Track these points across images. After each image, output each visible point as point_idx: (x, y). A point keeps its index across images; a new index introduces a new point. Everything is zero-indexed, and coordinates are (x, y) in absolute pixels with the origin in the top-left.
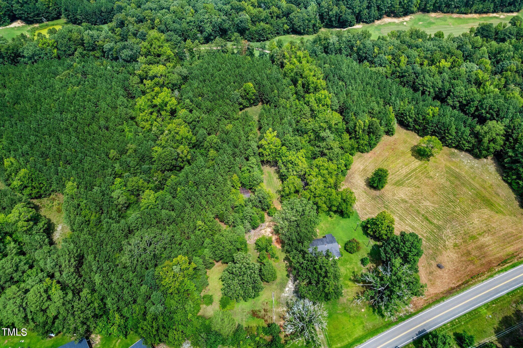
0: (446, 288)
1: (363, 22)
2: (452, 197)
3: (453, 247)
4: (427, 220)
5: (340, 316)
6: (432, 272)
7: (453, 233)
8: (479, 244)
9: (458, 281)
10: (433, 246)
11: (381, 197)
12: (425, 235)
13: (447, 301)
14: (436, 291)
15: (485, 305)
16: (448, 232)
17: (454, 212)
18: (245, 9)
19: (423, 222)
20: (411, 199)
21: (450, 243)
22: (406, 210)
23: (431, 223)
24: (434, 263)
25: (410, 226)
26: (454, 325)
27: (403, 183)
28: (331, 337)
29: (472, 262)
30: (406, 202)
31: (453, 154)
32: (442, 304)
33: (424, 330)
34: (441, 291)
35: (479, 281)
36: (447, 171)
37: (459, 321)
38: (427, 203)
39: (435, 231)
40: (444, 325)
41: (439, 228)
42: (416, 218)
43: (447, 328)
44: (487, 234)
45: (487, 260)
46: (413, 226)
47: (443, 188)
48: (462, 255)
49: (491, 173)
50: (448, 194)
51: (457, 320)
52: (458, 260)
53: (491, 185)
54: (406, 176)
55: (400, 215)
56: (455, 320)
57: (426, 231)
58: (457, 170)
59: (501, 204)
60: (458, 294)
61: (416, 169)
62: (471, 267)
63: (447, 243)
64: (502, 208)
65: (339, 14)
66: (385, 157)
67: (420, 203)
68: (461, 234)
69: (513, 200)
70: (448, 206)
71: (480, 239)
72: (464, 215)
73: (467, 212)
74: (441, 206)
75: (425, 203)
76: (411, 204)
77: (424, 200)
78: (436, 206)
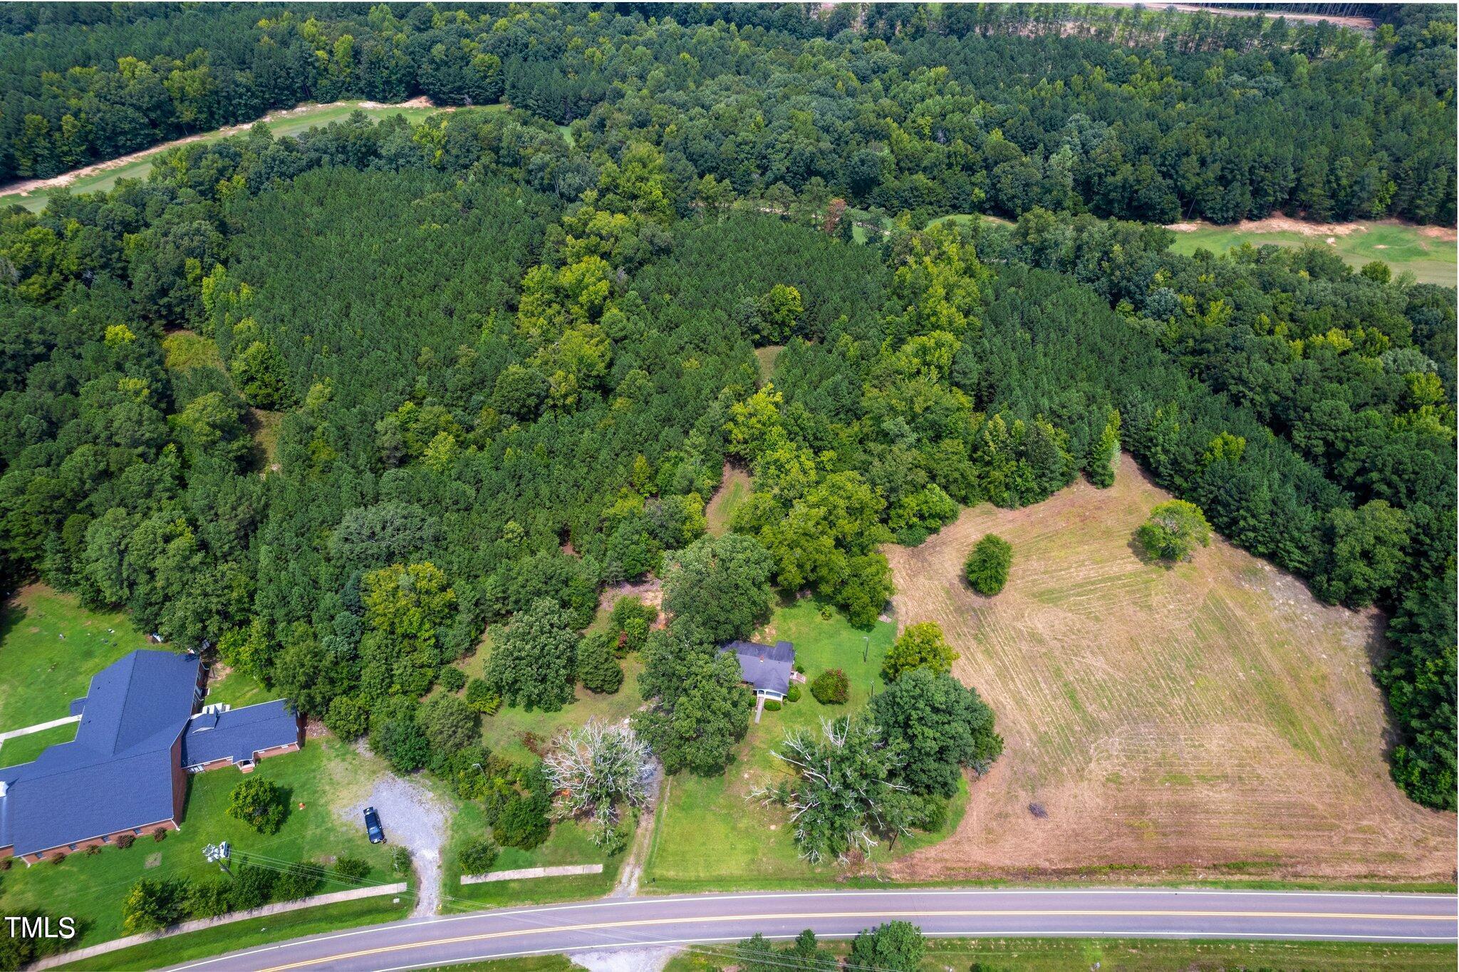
0: (1023, 862)
1: (1205, 219)
2: (1178, 668)
3: (1103, 780)
4: (1072, 698)
5: (710, 817)
6: (1007, 816)
7: (1124, 750)
8: (1186, 798)
9: (1067, 860)
10: (1047, 759)
11: (978, 614)
12: (1042, 729)
13: (1002, 892)
14: (991, 860)
15: (1107, 939)
16: (1115, 743)
17: (1161, 704)
18: (888, 137)
19: (1055, 699)
20: (1059, 640)
21: (1098, 770)
22: (1030, 659)
23: (1077, 707)
24: (1024, 798)
25: (1014, 697)
26: (990, 950)
27: (1059, 599)
28: (664, 850)
29: (1137, 833)
30: (1041, 641)
31: (1253, 573)
32: (988, 892)
34: (1001, 865)
35: (1128, 883)
36: (1205, 606)
37: (1007, 946)
38: (1099, 662)
39: (1077, 728)
40: (962, 939)
41: (1093, 726)
42: (1043, 685)
43: (964, 948)
44: (1225, 786)
45: (1184, 842)
46: (1022, 698)
47: (1168, 640)
48: (1116, 807)
49: (1344, 649)
50: (1174, 658)
51: (1002, 942)
52: (1097, 813)
53: (1324, 677)
54: (1079, 586)
55: (1004, 665)
56: (997, 939)
57: (1052, 721)
58: (1239, 613)
59: (1324, 732)
60: (1048, 887)
61: (1119, 578)
62: (1128, 842)
63: (1092, 765)
64: (1322, 740)
65: (1131, 186)
66: (1051, 529)
67: (1076, 655)
68: (1146, 758)
69: (1370, 734)
70: (1153, 686)
71: (1197, 789)
72: (1187, 719)
73: (1199, 716)
74: (1131, 679)
75: (1090, 660)
76: (1051, 650)
77: (1092, 652)
78: (1119, 675)
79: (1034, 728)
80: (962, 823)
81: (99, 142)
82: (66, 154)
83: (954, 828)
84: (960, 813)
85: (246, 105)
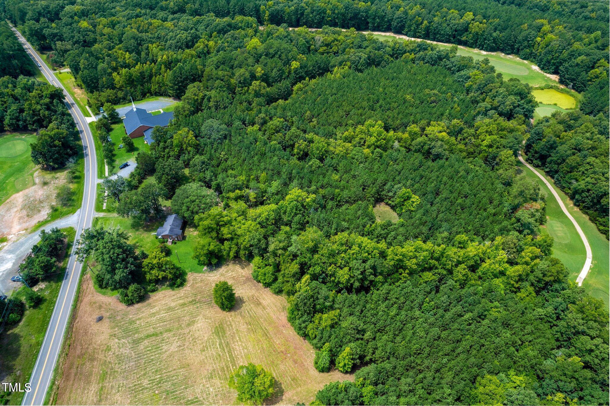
0: (80, 313)
2: (167, 386)
3: (109, 344)
4: (153, 335)
6: (100, 309)
7: (122, 354)
8: (93, 379)
10: (122, 323)
12: (138, 322)
15: (42, 342)
17: (144, 375)
19: (153, 328)
20: (189, 333)
21: (114, 342)
22: (179, 319)
23: (148, 336)
24: (106, 314)
25: (157, 312)
29: (82, 356)
30: (189, 325)
32: (72, 302)
33: (66, 278)
37: (50, 309)
38: (173, 348)
39: (136, 335)
40: (57, 296)
41: (136, 342)
42: (162, 324)
43: (54, 296)
44: (96, 399)
46: (155, 316)
48: (94, 348)
50: (174, 385)
52: (93, 341)
54: (228, 344)
55: (175, 310)
57: (141, 326)
60: (68, 322)
62: (78, 352)
63: (117, 340)
68: (116, 364)
70: (156, 371)
71: (96, 386)
72: (135, 385)
73: (135, 392)
74: (161, 361)
75: (175, 345)
76: (182, 329)
77: (180, 346)
78: (165, 356)
79: (139, 319)
80: (100, 295)
81: (431, 34)
82: (419, 32)
83: (99, 292)
84: (104, 294)
85: (488, 44)
